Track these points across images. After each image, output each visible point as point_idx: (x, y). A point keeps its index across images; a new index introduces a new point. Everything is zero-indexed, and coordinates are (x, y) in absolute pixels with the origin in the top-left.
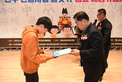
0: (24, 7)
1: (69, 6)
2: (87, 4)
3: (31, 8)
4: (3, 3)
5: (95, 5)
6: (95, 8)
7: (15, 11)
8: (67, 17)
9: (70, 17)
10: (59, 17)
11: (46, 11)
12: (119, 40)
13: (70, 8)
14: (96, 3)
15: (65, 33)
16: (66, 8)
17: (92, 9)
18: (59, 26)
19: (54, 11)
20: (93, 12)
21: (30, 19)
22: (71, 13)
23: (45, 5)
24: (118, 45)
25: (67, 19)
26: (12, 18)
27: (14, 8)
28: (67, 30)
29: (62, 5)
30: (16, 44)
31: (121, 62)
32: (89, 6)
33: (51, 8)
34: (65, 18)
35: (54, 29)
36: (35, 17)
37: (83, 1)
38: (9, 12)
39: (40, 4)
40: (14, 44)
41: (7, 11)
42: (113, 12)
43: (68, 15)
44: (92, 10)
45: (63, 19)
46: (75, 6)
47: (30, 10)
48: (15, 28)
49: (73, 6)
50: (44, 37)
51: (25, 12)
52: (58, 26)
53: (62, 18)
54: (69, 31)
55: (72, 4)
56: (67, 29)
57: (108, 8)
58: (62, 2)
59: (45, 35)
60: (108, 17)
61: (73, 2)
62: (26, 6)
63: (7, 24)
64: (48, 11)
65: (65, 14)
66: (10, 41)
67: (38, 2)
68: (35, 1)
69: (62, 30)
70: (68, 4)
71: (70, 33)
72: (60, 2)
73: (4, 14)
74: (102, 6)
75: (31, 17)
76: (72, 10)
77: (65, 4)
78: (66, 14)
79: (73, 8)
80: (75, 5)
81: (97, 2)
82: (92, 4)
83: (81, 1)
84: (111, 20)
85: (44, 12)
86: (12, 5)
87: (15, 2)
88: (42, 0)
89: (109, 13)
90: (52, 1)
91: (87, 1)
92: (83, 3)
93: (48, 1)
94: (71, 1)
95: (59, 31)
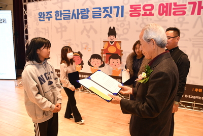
0: (59, 26)
1: (119, 23)
2: (151, 19)
3: (66, 27)
4: (37, 22)
5: (166, 21)
7: (48, 32)
8: (116, 42)
9: (121, 42)
10: (104, 42)
11: (85, 32)
13: (121, 27)
14: (168, 17)
15: (111, 68)
16: (114, 27)
18: (103, 55)
19: (96, 32)
22: (123, 35)
23: (83, 23)
25: (115, 45)
27: (48, 28)
28: (115, 63)
29: (109, 22)
33: (91, 27)
34: (112, 42)
35: (95, 59)
36: (70, 40)
37: (143, 15)
39: (77, 21)
41: (40, 32)
43: (117, 39)
45: (109, 45)
46: (129, 24)
47: (65, 31)
49: (126, 23)
50: (81, 71)
51: (60, 34)
52: (101, 55)
53: (107, 43)
54: (118, 64)
55: (125, 20)
56: (115, 61)
57: (194, 27)
58: (108, 17)
59: (82, 67)
61: (126, 17)
62: (61, 24)
64: (88, 32)
65: (112, 37)
67: (75, 18)
68: (71, 18)
69: (107, 63)
70: (117, 21)
71: (119, 68)
72: (105, 17)
74: (181, 23)
75: (66, 41)
76: (124, 29)
77: (112, 20)
78: (114, 37)
79: (126, 27)
80: (129, 22)
81: (170, 15)
82: (160, 20)
83: (139, 15)
84: (199, 50)
85: (82, 33)
86: (45, 24)
87: (49, 20)
88: (80, 16)
89: (195, 35)
90: (94, 17)
91: (151, 14)
92: (143, 19)
93: (88, 17)
94: (122, 16)
95: (102, 63)
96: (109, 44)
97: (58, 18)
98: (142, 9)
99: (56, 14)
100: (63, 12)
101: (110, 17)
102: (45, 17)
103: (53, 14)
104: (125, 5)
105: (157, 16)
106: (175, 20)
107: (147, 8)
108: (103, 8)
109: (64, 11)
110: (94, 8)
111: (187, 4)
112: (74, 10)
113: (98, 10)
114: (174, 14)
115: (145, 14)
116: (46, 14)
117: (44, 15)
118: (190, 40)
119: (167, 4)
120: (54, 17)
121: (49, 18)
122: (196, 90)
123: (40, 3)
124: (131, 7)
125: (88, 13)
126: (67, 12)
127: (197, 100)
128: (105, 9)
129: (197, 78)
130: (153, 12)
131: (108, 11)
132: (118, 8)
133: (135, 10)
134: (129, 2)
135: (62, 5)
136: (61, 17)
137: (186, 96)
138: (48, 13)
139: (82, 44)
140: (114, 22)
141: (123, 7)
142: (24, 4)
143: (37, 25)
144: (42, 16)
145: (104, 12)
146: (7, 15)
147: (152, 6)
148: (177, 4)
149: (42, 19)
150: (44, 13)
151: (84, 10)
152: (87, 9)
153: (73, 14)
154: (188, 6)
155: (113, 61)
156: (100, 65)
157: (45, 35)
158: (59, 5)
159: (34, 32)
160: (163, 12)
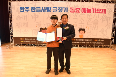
0: (33, 15)
2: (79, 14)
3: (38, 16)
4: (19, 12)
5: (84, 15)
6: (84, 17)
7: (27, 18)
11: (49, 18)
12: (101, 40)
14: (85, 13)
20: (83, 20)
21: (37, 23)
23: (48, 14)
24: (100, 44)
26: (24, 23)
27: (26, 15)
30: (26, 42)
31: (103, 55)
32: (80, 16)
36: (41, 22)
38: (23, 18)
39: (45, 13)
40: (25, 42)
41: (21, 18)
42: (97, 20)
44: (82, 19)
47: (38, 17)
48: (26, 30)
51: (34, 19)
57: (94, 17)
60: (94, 24)
61: (69, 12)
62: (35, 14)
63: (20, 27)
66: (22, 39)
67: (44, 11)
68: (41, 11)
72: (59, 12)
73: (19, 20)
75: (38, 23)
80: (70, 15)
82: (82, 14)
83: (74, 12)
84: (96, 26)
85: (47, 19)
86: (25, 13)
87: (27, 11)
88: (46, 10)
89: (94, 20)
90: (53, 11)
91: (79, 12)
92: (76, 13)
93: (50, 11)
94: (67, 12)
97: (33, 11)
98: (75, 10)
99: (32, 9)
100: (36, 8)
101: (62, 12)
102: (24, 10)
103: (30, 9)
106: (87, 15)
107: (77, 9)
108: (58, 8)
109: (37, 7)
112: (43, 8)
113: (56, 8)
114: (87, 12)
115: (76, 12)
116: (25, 8)
117: (24, 9)
118: (93, 22)
119: (85, 8)
120: (30, 10)
122: (95, 40)
123: (21, 2)
124: (71, 8)
126: (39, 8)
127: (95, 44)
128: (59, 8)
129: (95, 36)
130: (80, 11)
132: (65, 8)
133: (73, 10)
134: (70, 6)
135: (35, 4)
136: (35, 10)
137: (92, 43)
138: (27, 8)
139: (47, 24)
141: (67, 8)
142: (9, 2)
143: (19, 14)
144: (23, 9)
145: (59, 10)
147: (79, 9)
148: (88, 9)
149: (22, 11)
150: (24, 7)
151: (49, 8)
154: (92, 10)
157: (24, 19)
158: (34, 4)
159: (17, 18)
160: (83, 11)
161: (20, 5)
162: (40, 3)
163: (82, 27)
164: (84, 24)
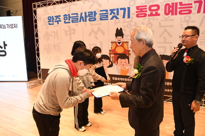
0: (67, 29)
1: (126, 24)
2: (157, 19)
3: (74, 30)
4: (47, 26)
5: (172, 20)
6: (172, 26)
7: (57, 35)
8: (123, 43)
9: (128, 42)
10: (111, 42)
11: (93, 34)
13: (128, 28)
14: (174, 16)
15: (119, 67)
16: (121, 28)
17: (166, 28)
18: (111, 55)
19: (103, 33)
20: (169, 33)
23: (91, 25)
25: (122, 46)
26: (54, 44)
27: (57, 31)
28: (123, 63)
29: (116, 23)
32: (160, 23)
33: (99, 29)
34: (119, 43)
38: (52, 36)
39: (85, 24)
41: (50, 35)
43: (125, 39)
44: (165, 30)
45: (117, 46)
47: (74, 33)
48: (57, 57)
49: (133, 24)
51: (69, 36)
52: (109, 56)
53: (115, 44)
54: (126, 64)
55: (131, 21)
56: (123, 60)
57: (200, 25)
58: (114, 18)
60: (201, 42)
61: (132, 18)
62: (69, 27)
63: (50, 51)
64: (96, 33)
65: (119, 37)
67: (83, 21)
68: (79, 21)
69: (115, 63)
70: (124, 22)
71: (127, 68)
72: (112, 19)
73: (47, 39)
74: (187, 21)
76: (131, 30)
77: (119, 22)
78: (122, 38)
79: (132, 27)
80: (136, 23)
81: (176, 14)
82: (166, 20)
83: (145, 15)
85: (90, 35)
86: (54, 27)
87: (58, 24)
88: (88, 18)
89: (202, 33)
90: (101, 19)
91: (157, 14)
92: (149, 19)
93: (95, 19)
94: (129, 17)
95: (111, 63)
96: (117, 44)
97: (67, 21)
98: (148, 10)
99: (64, 18)
100: (71, 16)
101: (117, 18)
102: (54, 21)
103: (62, 18)
104: (131, 6)
105: (163, 16)
106: (181, 19)
107: (153, 8)
108: (110, 10)
109: (72, 14)
110: (101, 11)
111: (193, 3)
112: (82, 14)
113: (105, 12)
114: (181, 13)
115: (151, 15)
116: (55, 18)
117: (53, 19)
119: (173, 4)
120: (63, 20)
121: (58, 22)
123: (49, 7)
124: (138, 8)
125: (95, 16)
126: (76, 15)
128: (112, 11)
130: (159, 12)
131: (114, 13)
132: (124, 9)
134: (135, 4)
135: (70, 9)
136: (69, 20)
138: (57, 17)
139: (90, 45)
140: (121, 23)
141: (129, 8)
142: (34, 9)
143: (47, 29)
144: (52, 20)
145: (111, 14)
146: (18, 20)
147: (158, 6)
148: (183, 3)
149: (51, 23)
150: (53, 17)
151: (92, 12)
152: (95, 12)
153: (81, 17)
154: (194, 5)
155: (121, 61)
156: (108, 65)
157: (55, 38)
158: (68, 8)
159: (44, 36)
160: (169, 11)
161: (48, 14)
162: (76, 5)
163: (165, 52)
164: (171, 43)
